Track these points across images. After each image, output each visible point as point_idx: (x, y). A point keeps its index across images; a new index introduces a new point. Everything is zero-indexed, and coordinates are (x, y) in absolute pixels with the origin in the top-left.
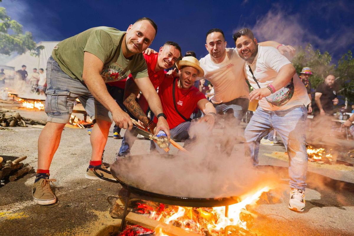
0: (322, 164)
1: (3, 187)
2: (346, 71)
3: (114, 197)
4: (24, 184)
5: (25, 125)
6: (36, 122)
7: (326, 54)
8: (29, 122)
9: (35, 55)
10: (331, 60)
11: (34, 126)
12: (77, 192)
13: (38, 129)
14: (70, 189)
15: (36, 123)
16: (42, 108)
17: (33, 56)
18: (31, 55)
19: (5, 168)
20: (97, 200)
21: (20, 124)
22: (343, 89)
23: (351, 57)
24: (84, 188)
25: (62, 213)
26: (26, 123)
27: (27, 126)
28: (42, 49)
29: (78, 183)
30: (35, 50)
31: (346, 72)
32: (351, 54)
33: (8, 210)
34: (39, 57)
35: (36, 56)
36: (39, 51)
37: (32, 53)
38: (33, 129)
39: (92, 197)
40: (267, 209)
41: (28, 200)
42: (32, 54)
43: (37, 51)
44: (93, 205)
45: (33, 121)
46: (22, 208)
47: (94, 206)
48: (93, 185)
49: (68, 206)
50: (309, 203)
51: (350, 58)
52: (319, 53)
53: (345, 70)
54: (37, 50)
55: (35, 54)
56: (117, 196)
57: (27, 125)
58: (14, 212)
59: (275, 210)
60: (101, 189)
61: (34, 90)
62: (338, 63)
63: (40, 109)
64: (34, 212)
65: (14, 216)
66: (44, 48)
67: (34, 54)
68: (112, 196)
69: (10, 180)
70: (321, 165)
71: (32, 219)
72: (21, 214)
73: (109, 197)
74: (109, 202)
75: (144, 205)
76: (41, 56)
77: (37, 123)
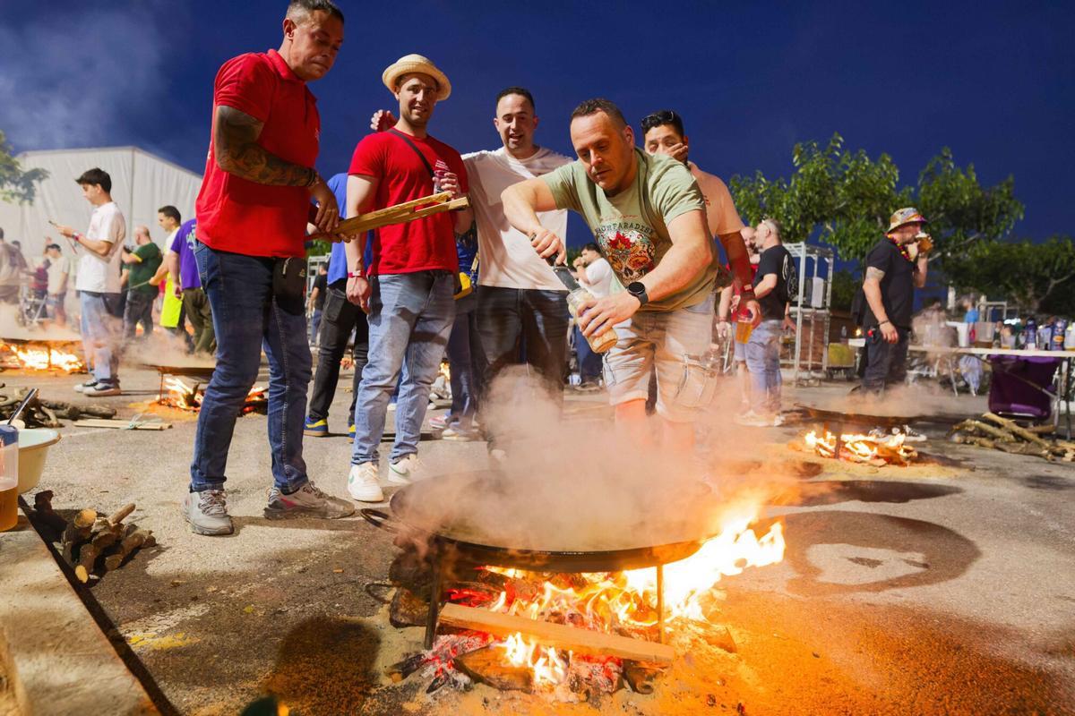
0: (880, 467)
1: (98, 584)
2: (940, 203)
3: (381, 585)
4: (144, 573)
5: (54, 421)
6: (83, 410)
7: (884, 161)
8: (63, 412)
9: (17, 199)
10: (897, 179)
11: (80, 422)
12: (287, 581)
13: (98, 430)
14: (266, 577)
15: (83, 413)
16: (73, 366)
17: (10, 202)
18: (4, 199)
19: (103, 537)
20: (342, 595)
21: (42, 420)
22: (939, 254)
23: (952, 165)
24: (300, 572)
25: (273, 629)
26: (58, 417)
27: (61, 426)
28: (40, 180)
29: (280, 562)
30: (17, 184)
31: (942, 208)
32: (951, 156)
33: (144, 632)
34: (31, 204)
35: (21, 204)
36: (32, 185)
37: (6, 193)
38: (83, 432)
39: (327, 589)
40: (748, 581)
41: (177, 607)
42: (9, 196)
43: (23, 187)
44: (337, 605)
45: (74, 409)
46: (175, 625)
47: (342, 608)
48: (317, 562)
49: (280, 612)
50: (846, 560)
51: (949, 167)
52: (864, 161)
53: (937, 201)
54: (22, 184)
55: (19, 195)
56: (388, 582)
57: (61, 421)
58: (163, 634)
59: (767, 581)
60: (341, 571)
61: (33, 311)
62: (919, 183)
63: (68, 368)
64: (206, 630)
65: (167, 642)
66: (47, 177)
67: (13, 195)
68: (376, 582)
69: (108, 566)
70: (879, 469)
71: (210, 644)
72: (181, 636)
73: (368, 586)
74: (372, 595)
75: (467, 593)
76: (37, 200)
77: (87, 412)
